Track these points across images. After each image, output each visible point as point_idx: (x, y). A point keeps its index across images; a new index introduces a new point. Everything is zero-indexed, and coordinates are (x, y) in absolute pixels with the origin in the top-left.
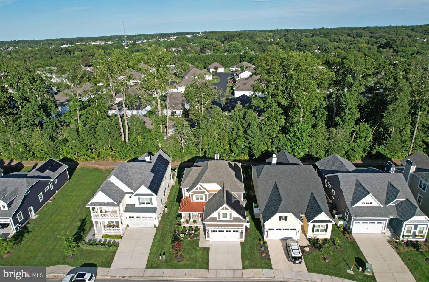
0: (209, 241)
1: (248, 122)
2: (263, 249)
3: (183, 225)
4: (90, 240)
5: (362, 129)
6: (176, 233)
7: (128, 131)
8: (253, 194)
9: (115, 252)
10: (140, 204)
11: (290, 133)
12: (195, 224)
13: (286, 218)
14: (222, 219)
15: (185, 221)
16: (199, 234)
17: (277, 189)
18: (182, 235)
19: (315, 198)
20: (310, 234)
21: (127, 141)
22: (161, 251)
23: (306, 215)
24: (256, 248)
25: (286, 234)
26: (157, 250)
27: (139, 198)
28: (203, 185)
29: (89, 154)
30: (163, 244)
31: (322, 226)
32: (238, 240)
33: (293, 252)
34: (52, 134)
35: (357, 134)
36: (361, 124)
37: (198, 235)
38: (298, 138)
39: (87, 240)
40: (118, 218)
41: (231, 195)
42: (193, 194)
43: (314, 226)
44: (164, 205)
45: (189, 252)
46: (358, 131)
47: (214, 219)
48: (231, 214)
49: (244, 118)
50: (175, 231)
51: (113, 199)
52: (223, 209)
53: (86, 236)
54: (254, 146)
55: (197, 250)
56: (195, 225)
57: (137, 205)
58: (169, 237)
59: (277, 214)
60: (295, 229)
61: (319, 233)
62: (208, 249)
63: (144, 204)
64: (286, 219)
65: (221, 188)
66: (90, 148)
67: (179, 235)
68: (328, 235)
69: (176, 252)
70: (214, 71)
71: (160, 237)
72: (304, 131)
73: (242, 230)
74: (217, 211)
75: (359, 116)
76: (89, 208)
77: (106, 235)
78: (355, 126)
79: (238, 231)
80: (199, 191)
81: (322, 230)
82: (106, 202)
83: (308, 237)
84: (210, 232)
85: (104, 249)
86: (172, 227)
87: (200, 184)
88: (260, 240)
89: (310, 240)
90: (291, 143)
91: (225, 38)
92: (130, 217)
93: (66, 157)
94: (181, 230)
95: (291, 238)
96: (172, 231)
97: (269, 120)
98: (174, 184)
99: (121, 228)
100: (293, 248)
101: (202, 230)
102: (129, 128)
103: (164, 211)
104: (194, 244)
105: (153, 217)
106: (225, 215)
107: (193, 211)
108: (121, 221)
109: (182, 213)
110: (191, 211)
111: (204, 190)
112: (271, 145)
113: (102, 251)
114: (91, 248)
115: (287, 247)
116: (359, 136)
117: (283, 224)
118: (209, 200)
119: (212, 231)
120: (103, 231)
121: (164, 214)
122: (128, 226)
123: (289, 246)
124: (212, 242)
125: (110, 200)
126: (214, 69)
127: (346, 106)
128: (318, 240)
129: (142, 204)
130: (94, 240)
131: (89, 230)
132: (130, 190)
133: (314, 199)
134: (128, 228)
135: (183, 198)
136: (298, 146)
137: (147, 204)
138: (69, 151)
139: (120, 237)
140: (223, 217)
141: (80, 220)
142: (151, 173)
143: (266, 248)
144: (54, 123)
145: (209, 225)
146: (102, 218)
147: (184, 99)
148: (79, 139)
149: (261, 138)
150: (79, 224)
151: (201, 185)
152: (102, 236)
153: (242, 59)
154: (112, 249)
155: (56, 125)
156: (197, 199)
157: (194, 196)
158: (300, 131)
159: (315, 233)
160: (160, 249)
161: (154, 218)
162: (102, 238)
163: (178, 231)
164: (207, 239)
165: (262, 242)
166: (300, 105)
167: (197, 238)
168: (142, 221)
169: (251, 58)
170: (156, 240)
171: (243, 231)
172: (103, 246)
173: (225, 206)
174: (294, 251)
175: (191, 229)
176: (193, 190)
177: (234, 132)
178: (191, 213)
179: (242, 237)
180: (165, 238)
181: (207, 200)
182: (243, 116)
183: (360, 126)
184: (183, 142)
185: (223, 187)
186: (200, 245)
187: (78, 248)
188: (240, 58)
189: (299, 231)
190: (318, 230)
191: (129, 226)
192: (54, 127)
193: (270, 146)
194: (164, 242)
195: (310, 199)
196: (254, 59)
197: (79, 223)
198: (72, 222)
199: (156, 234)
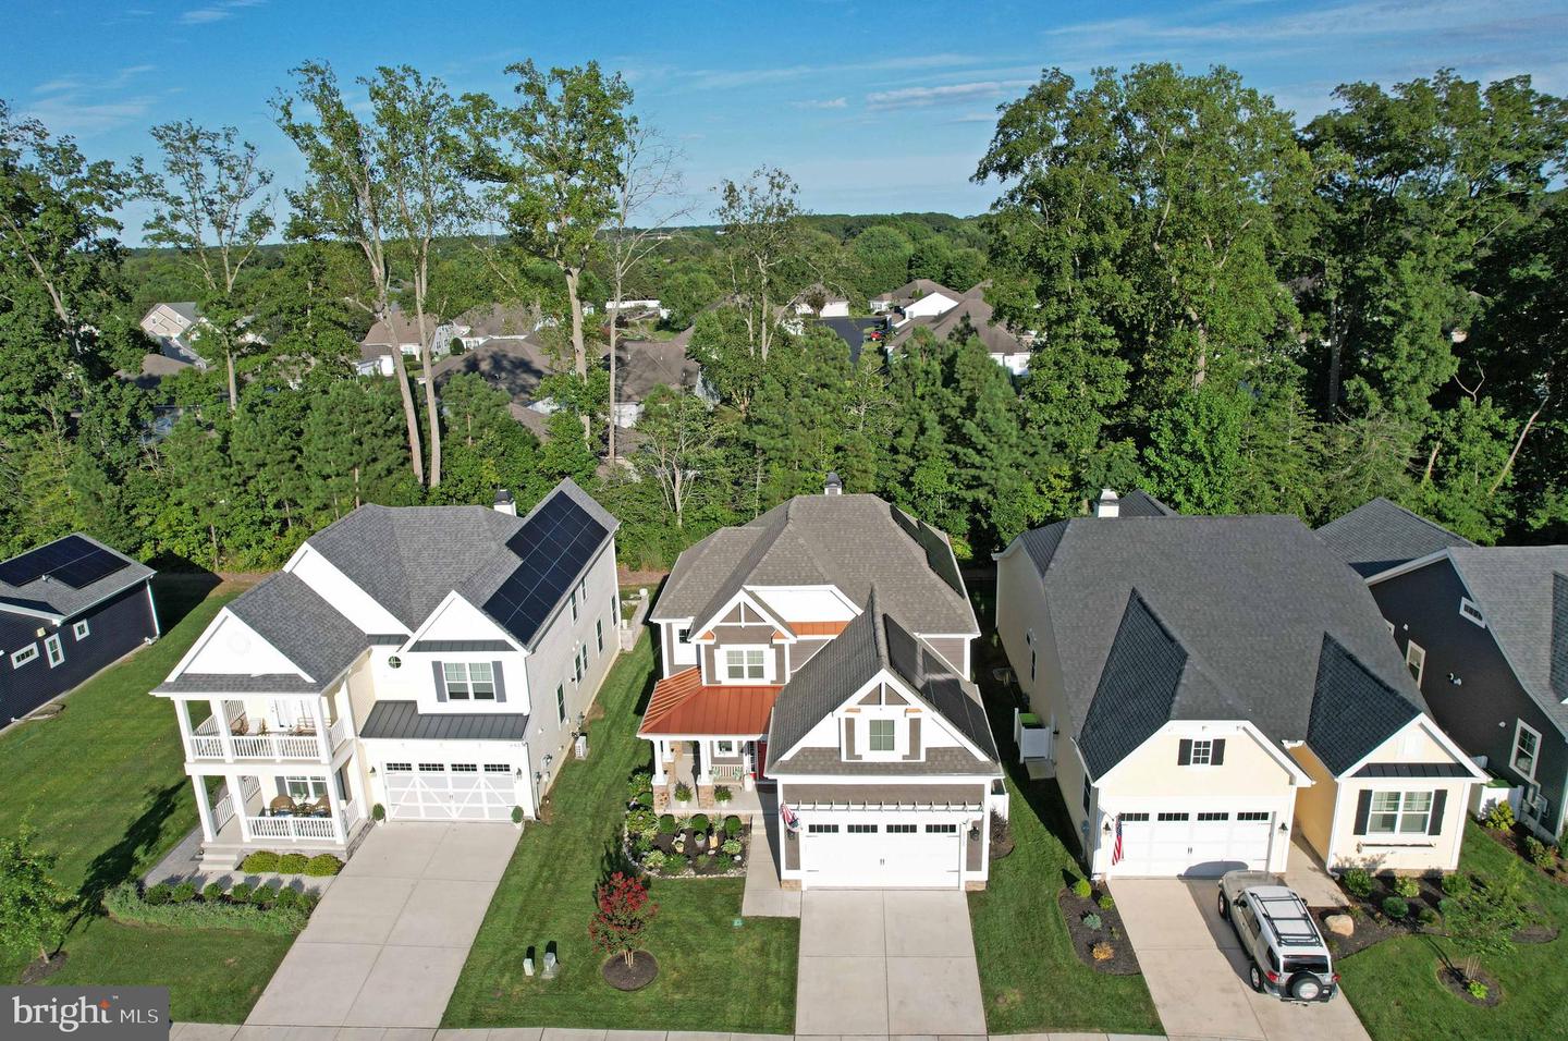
0: (797, 883)
1: (966, 394)
2: (1094, 922)
3: (659, 811)
4: (173, 880)
5: (1470, 431)
6: (625, 850)
7: (442, 439)
8: (1007, 679)
9: (292, 938)
10: (441, 698)
11: (1159, 435)
12: (724, 803)
13: (1217, 752)
14: (870, 756)
15: (672, 790)
16: (743, 853)
17: (1145, 617)
18: (656, 857)
19: (1350, 657)
20: (1344, 847)
21: (435, 480)
22: (538, 936)
23: (1311, 742)
24: (1057, 920)
25: (1213, 844)
26: (515, 929)
27: (437, 666)
28: (764, 592)
29: (269, 541)
30: (551, 900)
31: (1410, 796)
32: (952, 881)
33: (1277, 934)
34: (114, 456)
35: (1449, 450)
36: (1465, 402)
37: (738, 858)
38: (1195, 457)
39: (152, 880)
40: (318, 762)
41: (913, 643)
42: (711, 642)
43: (1365, 796)
44: (572, 724)
45: (690, 937)
46: (1452, 438)
47: (824, 760)
48: (915, 726)
49: (949, 379)
50: (619, 839)
51: (292, 655)
52: (874, 698)
53: (154, 863)
54: (993, 492)
55: (729, 929)
56: (725, 808)
57: (429, 704)
58: (586, 865)
59: (1170, 724)
60: (1265, 816)
61: (1397, 836)
62: (790, 928)
63: (465, 696)
64: (1218, 759)
65: (860, 612)
66: (274, 513)
67: (637, 856)
68: (1444, 853)
69: (614, 932)
70: (810, 311)
71: (541, 867)
72: (1222, 421)
73: (977, 816)
74: (841, 712)
75: (1455, 370)
76: (169, 704)
77: (261, 853)
78: (1435, 416)
79: (953, 828)
80: (743, 624)
81: (1413, 824)
82: (256, 670)
83: (1332, 862)
84: (802, 831)
85: (234, 925)
86: (606, 819)
87: (749, 588)
88: (1070, 880)
89: (1343, 878)
90: (1161, 481)
91: (848, 230)
92: (391, 767)
93: (169, 552)
94: (649, 833)
95: (1241, 866)
96: (604, 837)
97: (1060, 377)
98: (630, 648)
99: (336, 819)
100: (1274, 910)
101: (759, 831)
102: (443, 429)
103: (572, 750)
104: (719, 900)
105: (507, 768)
106: (882, 734)
107: (715, 732)
108: (341, 776)
109: (656, 739)
110: (703, 731)
111: (770, 621)
112: (1070, 490)
113: (225, 932)
114: (162, 917)
115: (1226, 915)
116: (1454, 458)
117: (1200, 787)
118: (795, 677)
119: (812, 829)
120: (247, 837)
121: (571, 763)
122: (379, 812)
123: (1244, 904)
124: (810, 889)
125: (278, 663)
126: (812, 306)
127: (1401, 318)
128: (1388, 879)
129: (453, 696)
130: (190, 879)
131: (184, 833)
132: (393, 626)
133: (1347, 663)
134: (380, 823)
135: (666, 675)
136: (1196, 493)
137: (478, 696)
138: (180, 522)
139: (331, 865)
140: (875, 745)
141: (152, 791)
142: (506, 549)
143: (1113, 920)
144: (126, 409)
145: (798, 794)
146: (237, 762)
147: (693, 365)
148: (226, 471)
149: (1023, 460)
150: (140, 809)
151: (752, 595)
152: (234, 858)
153: (913, 272)
154: (277, 921)
155: (133, 416)
156: (735, 672)
157: (721, 656)
158: (1204, 422)
159: (1371, 837)
160: (534, 925)
161: (514, 769)
162: (239, 868)
163: (635, 837)
164: (786, 874)
165: (1084, 890)
166: (1194, 317)
167: (733, 873)
168: (451, 790)
169: (949, 266)
170: (515, 880)
171: (981, 823)
172: (229, 908)
173: (885, 677)
174: (1282, 927)
175: (702, 826)
176: (716, 621)
177: (906, 442)
178: (705, 741)
179: (973, 864)
180: (566, 872)
181: (788, 679)
182: (942, 371)
183: (1463, 415)
184: (678, 485)
185: (870, 607)
186: (749, 908)
187: (98, 922)
188: (906, 271)
189: (1283, 827)
190: (1388, 823)
191: (390, 814)
192: (125, 422)
193: (1068, 496)
194: (558, 889)
195: (1322, 666)
196: (960, 269)
197: (141, 806)
198: (109, 801)
199: (518, 853)
